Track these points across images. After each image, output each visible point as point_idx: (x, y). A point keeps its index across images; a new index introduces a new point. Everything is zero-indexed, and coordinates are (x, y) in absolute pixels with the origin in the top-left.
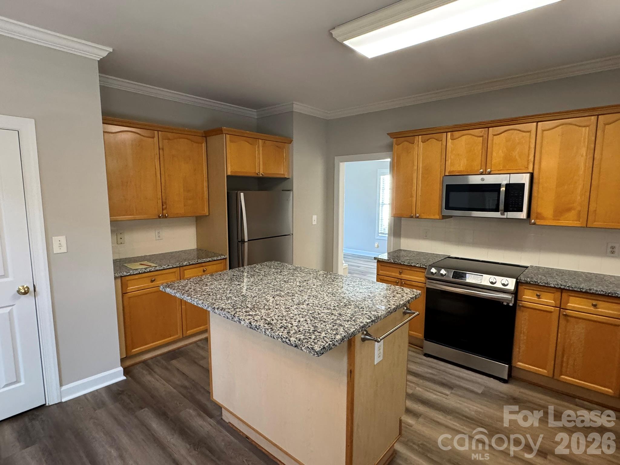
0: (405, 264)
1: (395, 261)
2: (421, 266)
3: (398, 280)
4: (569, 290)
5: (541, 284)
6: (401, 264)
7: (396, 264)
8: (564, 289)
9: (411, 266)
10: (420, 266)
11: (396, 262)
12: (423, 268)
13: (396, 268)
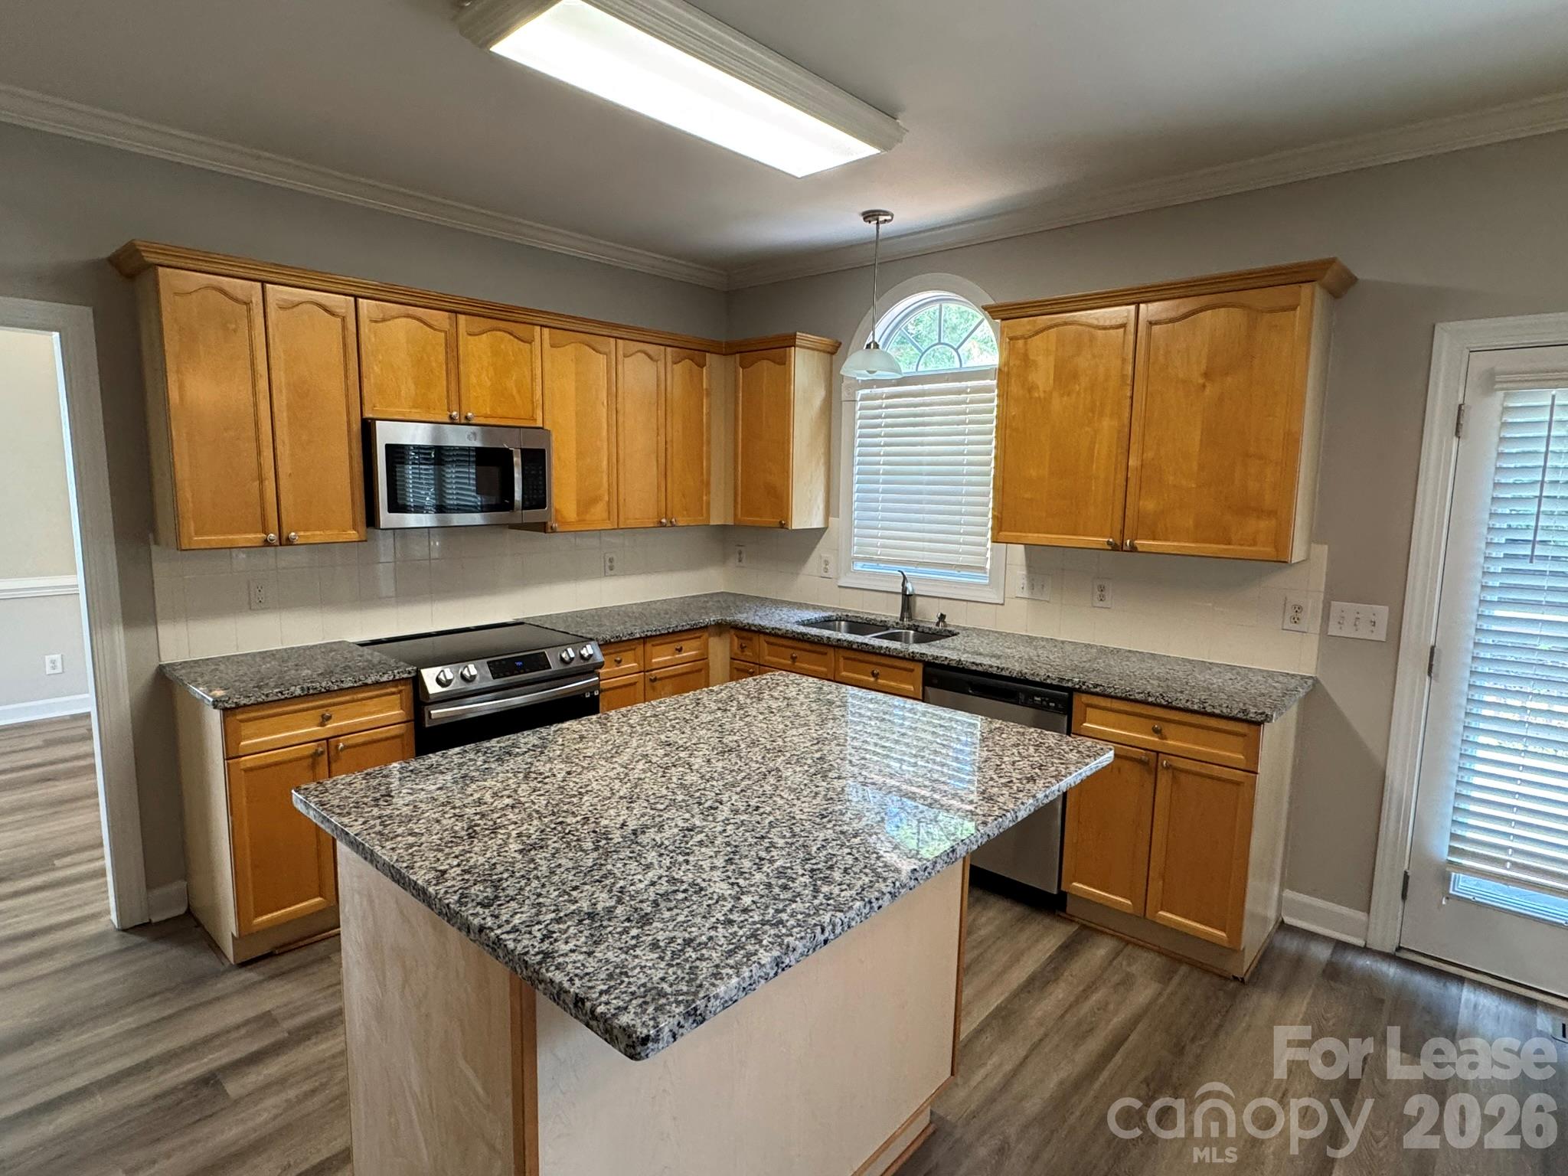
0: (345, 685)
1: (308, 689)
2: (397, 678)
3: (318, 746)
4: (656, 636)
5: (624, 639)
6: (328, 691)
7: (313, 694)
8: (647, 637)
9: (366, 685)
10: (391, 678)
11: (311, 691)
12: (403, 678)
13: (307, 709)
